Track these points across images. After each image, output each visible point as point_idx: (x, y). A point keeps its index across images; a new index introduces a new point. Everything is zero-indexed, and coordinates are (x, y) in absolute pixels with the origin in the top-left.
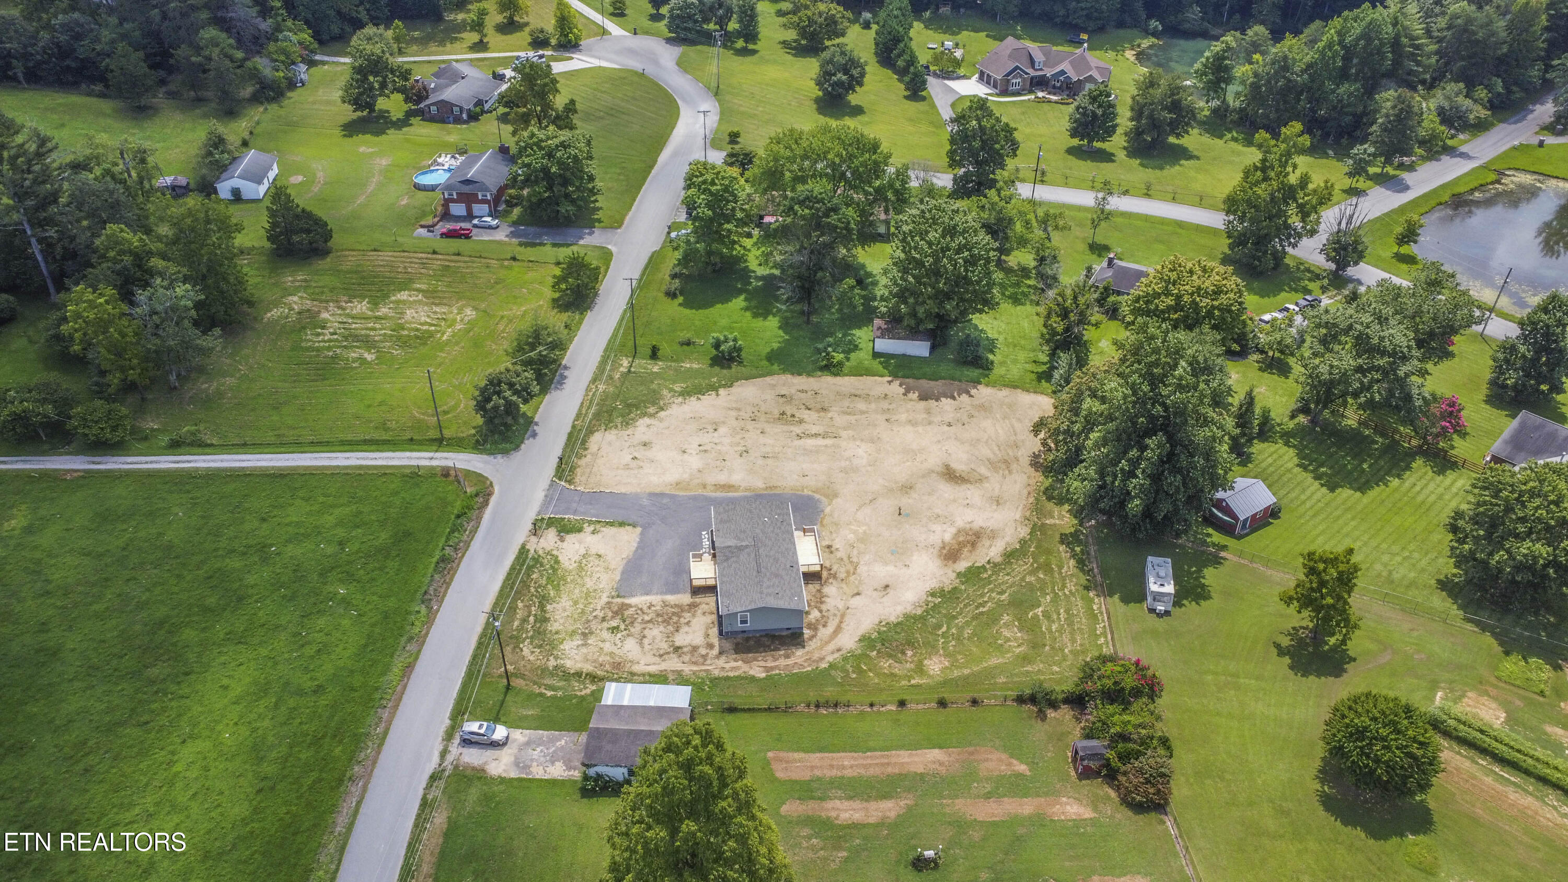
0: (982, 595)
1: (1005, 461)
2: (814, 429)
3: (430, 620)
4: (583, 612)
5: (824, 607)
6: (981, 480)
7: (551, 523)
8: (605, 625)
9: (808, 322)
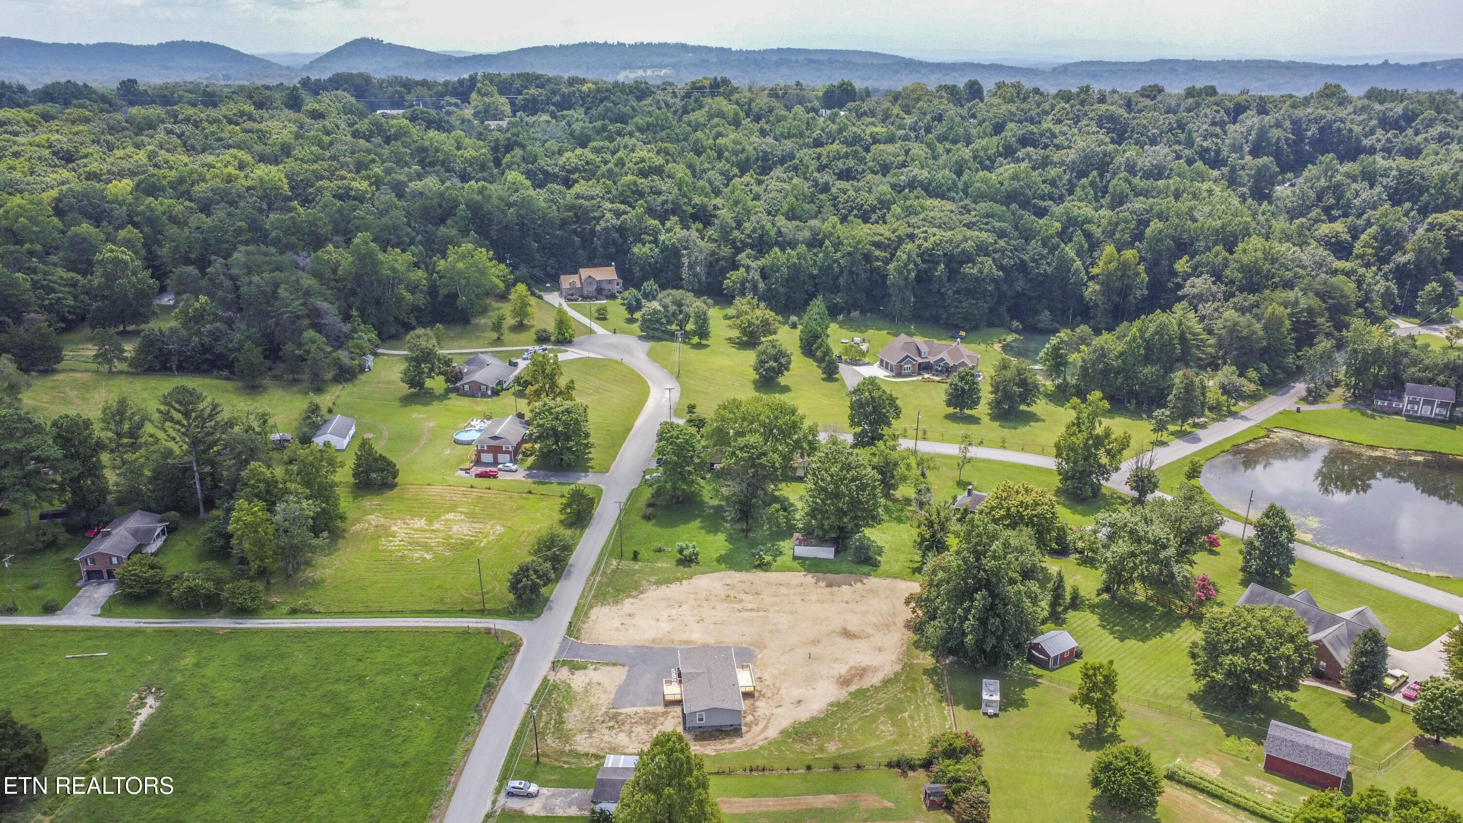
0: (866, 706)
1: (887, 625)
2: (750, 606)
3: (481, 721)
4: (589, 717)
5: (756, 714)
6: (868, 636)
7: (564, 663)
8: (605, 725)
9: (746, 537)
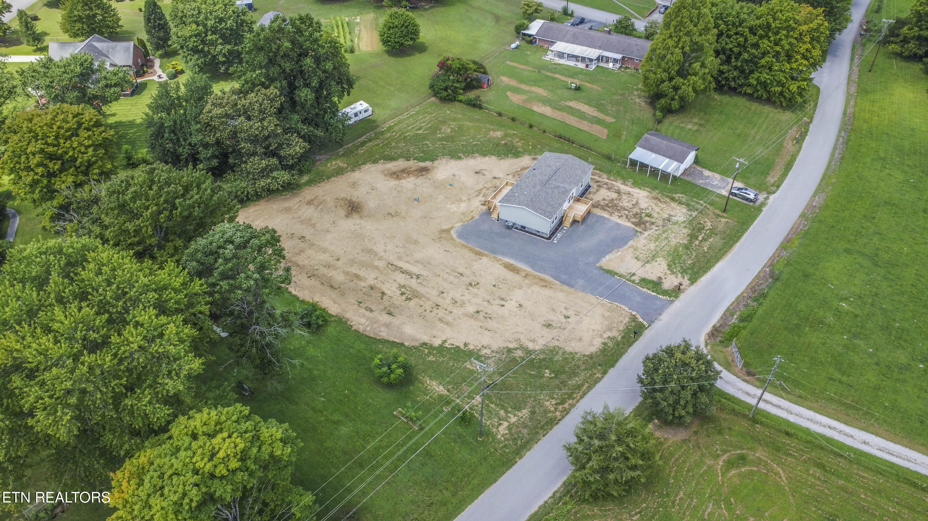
3: (771, 264)
4: (664, 232)
7: (665, 293)
8: (653, 220)
